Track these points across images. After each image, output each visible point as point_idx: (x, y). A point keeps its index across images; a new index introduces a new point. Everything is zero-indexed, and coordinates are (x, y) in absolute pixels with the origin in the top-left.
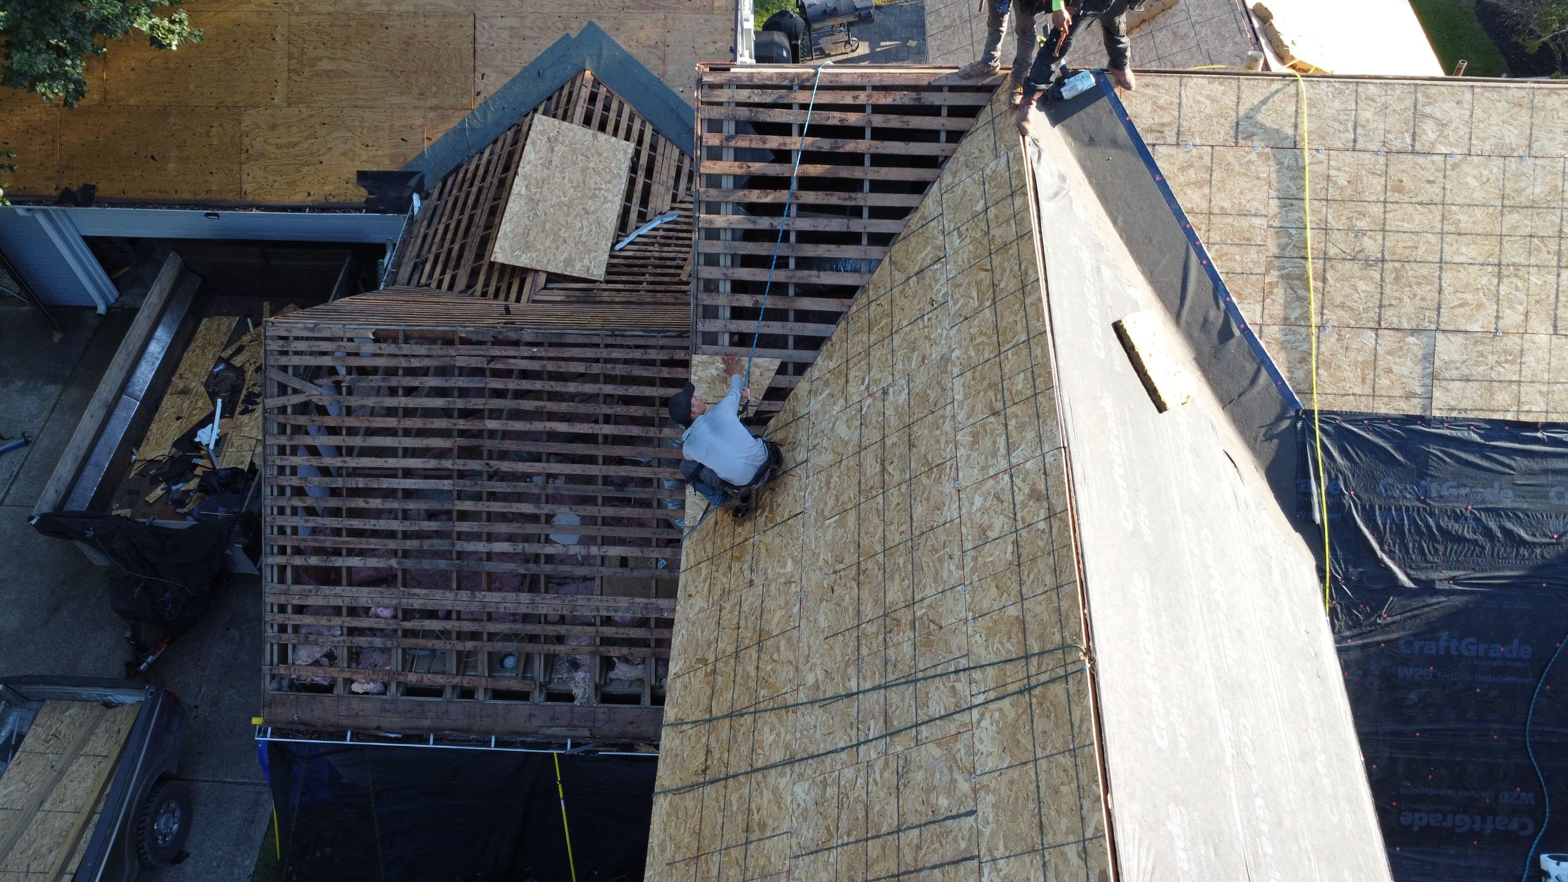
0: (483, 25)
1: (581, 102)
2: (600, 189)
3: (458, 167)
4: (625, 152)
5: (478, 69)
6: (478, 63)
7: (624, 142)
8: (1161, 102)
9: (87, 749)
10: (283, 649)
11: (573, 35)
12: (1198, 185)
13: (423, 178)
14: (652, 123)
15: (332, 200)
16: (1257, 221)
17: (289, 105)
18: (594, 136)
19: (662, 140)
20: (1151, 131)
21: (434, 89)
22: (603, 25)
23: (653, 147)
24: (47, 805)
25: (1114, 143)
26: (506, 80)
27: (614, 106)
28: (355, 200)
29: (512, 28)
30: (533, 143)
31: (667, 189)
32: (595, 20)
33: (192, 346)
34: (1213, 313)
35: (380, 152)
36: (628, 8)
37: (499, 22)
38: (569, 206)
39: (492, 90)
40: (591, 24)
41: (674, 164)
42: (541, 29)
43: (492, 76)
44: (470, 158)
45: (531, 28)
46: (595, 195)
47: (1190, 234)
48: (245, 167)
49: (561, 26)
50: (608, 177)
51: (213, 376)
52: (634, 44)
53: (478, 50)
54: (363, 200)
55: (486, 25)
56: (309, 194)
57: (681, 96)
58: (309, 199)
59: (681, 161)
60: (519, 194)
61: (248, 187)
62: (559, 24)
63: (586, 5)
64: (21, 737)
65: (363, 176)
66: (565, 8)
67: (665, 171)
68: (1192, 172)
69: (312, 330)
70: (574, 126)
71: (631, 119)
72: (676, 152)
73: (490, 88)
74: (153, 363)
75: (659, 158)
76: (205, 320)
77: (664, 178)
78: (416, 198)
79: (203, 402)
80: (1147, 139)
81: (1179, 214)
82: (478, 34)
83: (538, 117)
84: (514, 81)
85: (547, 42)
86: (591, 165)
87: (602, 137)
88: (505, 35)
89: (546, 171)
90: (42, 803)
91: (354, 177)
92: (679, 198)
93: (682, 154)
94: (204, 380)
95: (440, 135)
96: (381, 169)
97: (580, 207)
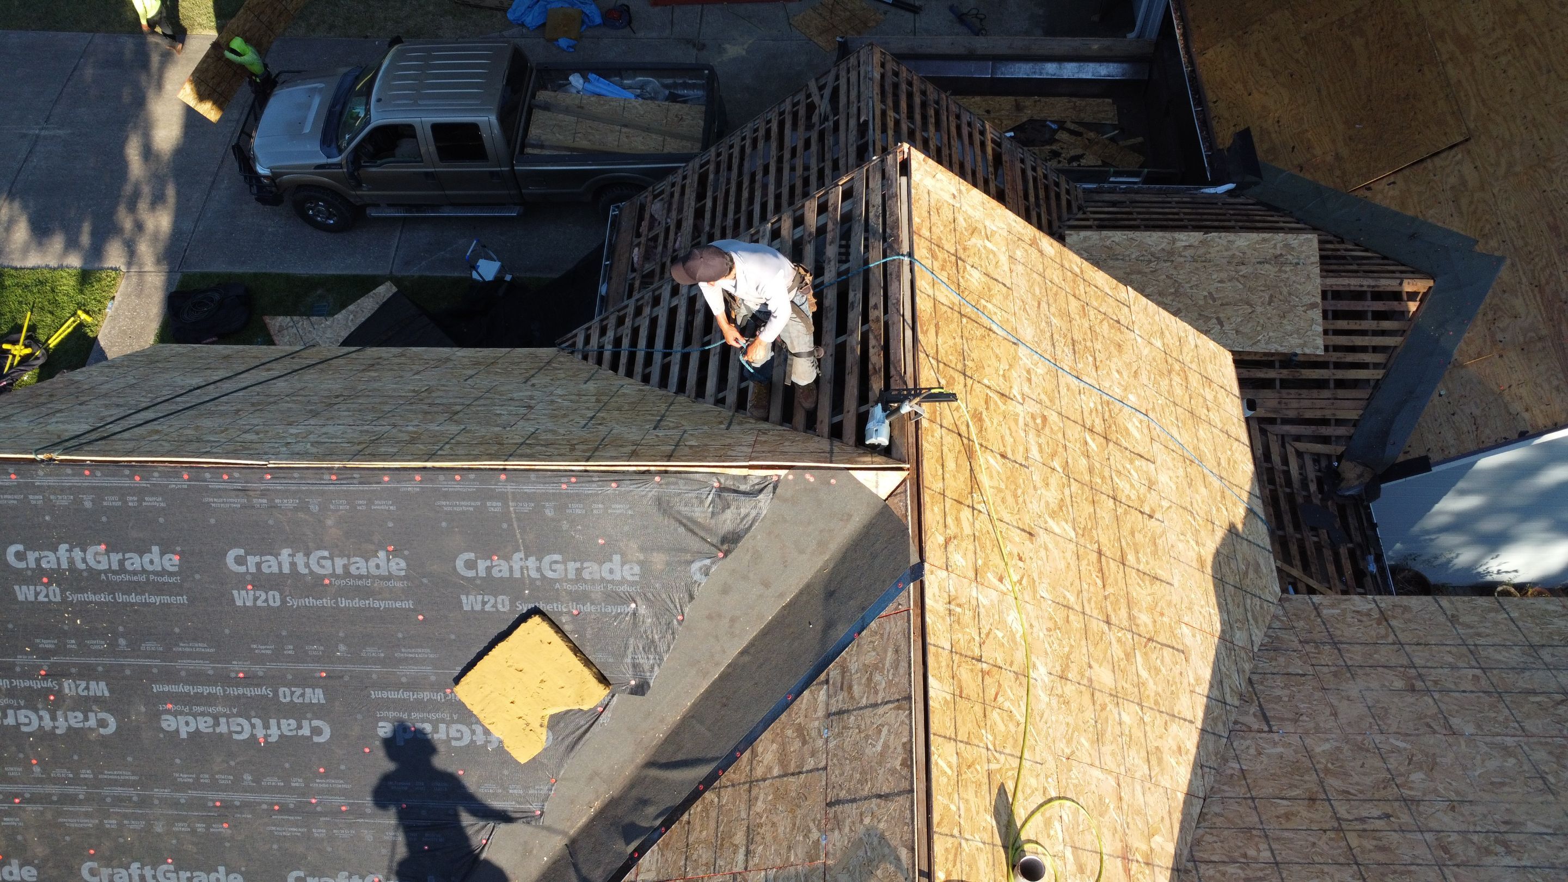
0: (1458, 154)
1: (1372, 282)
2: (1221, 323)
3: (1276, 209)
4: (1304, 345)
5: (1400, 175)
6: (1407, 172)
7: (1320, 342)
8: (877, 677)
9: (668, 139)
10: (662, 192)
11: (1479, 248)
12: (783, 758)
13: (1256, 184)
14: (1385, 376)
15: (1214, 123)
16: (741, 856)
17: (1304, 38)
18: (1313, 306)
19: (1363, 394)
20: (844, 670)
21: (1361, 146)
22: (1504, 273)
23: (1340, 384)
24: (624, 130)
25: (829, 625)
26: (1394, 207)
27: (1386, 325)
28: (1219, 140)
29: (1464, 183)
30: (1264, 240)
31: (1275, 411)
32: (1508, 262)
33: (1074, 99)
34: (651, 810)
35: (1274, 135)
36: (1540, 292)
37: (1467, 169)
38: (1176, 294)
39: (1378, 199)
40: (1501, 260)
41: (1328, 414)
42: (1475, 212)
43: (1393, 192)
44: (1290, 214)
45: (1471, 202)
46: (1209, 319)
47: (730, 760)
48: (1230, 40)
49: (1486, 231)
50: (1246, 329)
51: (1042, 123)
52: (1490, 316)
53: (1425, 164)
54: (1221, 147)
55: (1460, 156)
56: (1215, 102)
57: (1435, 396)
58: (1211, 105)
59: (1339, 422)
60: (1174, 241)
61: (1210, 54)
62: (1488, 226)
63: (1526, 244)
64: (685, 102)
65: (1245, 136)
66: (1513, 224)
67: (1307, 403)
68: (797, 744)
69: (865, 77)
70: (1319, 280)
71: (1375, 349)
72: (1353, 415)
73: (1379, 196)
74: (1035, 73)
75: (1326, 393)
76: (1110, 101)
77: (1294, 404)
78: (1230, 186)
79: (1012, 124)
80: (833, 670)
81: (749, 740)
82: (1443, 155)
83: (1313, 238)
84: (1396, 214)
85: (1456, 226)
86: (1259, 309)
87: (1317, 314)
88: (1452, 180)
89: (1225, 261)
90: (626, 126)
91: (1242, 127)
92: (1269, 428)
93: (1355, 423)
94: (1035, 117)
95: (1309, 177)
96: (1257, 145)
97: (1180, 305)
